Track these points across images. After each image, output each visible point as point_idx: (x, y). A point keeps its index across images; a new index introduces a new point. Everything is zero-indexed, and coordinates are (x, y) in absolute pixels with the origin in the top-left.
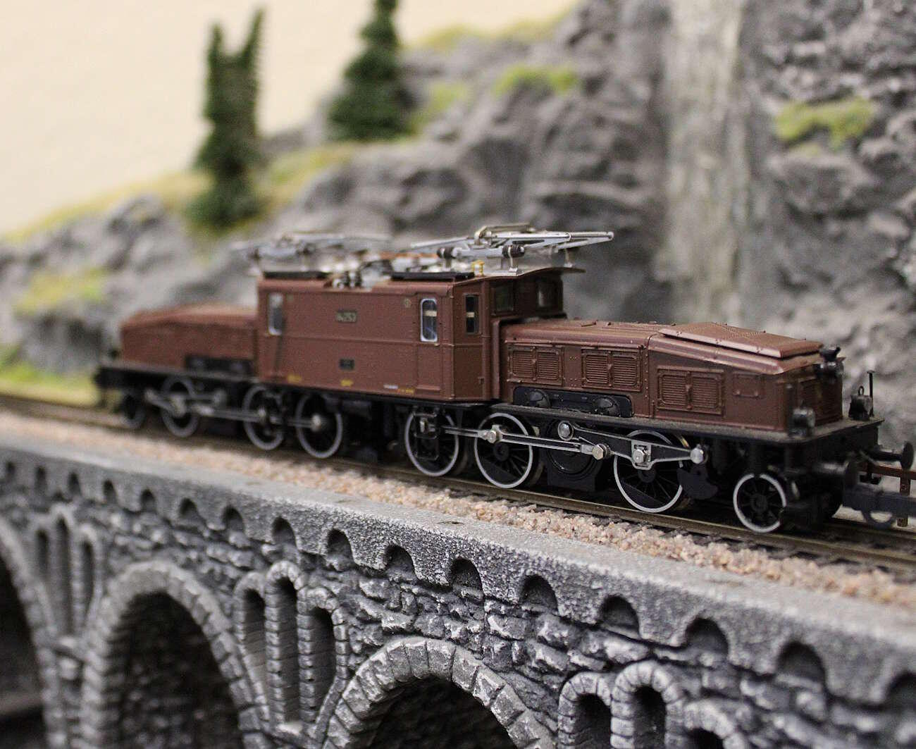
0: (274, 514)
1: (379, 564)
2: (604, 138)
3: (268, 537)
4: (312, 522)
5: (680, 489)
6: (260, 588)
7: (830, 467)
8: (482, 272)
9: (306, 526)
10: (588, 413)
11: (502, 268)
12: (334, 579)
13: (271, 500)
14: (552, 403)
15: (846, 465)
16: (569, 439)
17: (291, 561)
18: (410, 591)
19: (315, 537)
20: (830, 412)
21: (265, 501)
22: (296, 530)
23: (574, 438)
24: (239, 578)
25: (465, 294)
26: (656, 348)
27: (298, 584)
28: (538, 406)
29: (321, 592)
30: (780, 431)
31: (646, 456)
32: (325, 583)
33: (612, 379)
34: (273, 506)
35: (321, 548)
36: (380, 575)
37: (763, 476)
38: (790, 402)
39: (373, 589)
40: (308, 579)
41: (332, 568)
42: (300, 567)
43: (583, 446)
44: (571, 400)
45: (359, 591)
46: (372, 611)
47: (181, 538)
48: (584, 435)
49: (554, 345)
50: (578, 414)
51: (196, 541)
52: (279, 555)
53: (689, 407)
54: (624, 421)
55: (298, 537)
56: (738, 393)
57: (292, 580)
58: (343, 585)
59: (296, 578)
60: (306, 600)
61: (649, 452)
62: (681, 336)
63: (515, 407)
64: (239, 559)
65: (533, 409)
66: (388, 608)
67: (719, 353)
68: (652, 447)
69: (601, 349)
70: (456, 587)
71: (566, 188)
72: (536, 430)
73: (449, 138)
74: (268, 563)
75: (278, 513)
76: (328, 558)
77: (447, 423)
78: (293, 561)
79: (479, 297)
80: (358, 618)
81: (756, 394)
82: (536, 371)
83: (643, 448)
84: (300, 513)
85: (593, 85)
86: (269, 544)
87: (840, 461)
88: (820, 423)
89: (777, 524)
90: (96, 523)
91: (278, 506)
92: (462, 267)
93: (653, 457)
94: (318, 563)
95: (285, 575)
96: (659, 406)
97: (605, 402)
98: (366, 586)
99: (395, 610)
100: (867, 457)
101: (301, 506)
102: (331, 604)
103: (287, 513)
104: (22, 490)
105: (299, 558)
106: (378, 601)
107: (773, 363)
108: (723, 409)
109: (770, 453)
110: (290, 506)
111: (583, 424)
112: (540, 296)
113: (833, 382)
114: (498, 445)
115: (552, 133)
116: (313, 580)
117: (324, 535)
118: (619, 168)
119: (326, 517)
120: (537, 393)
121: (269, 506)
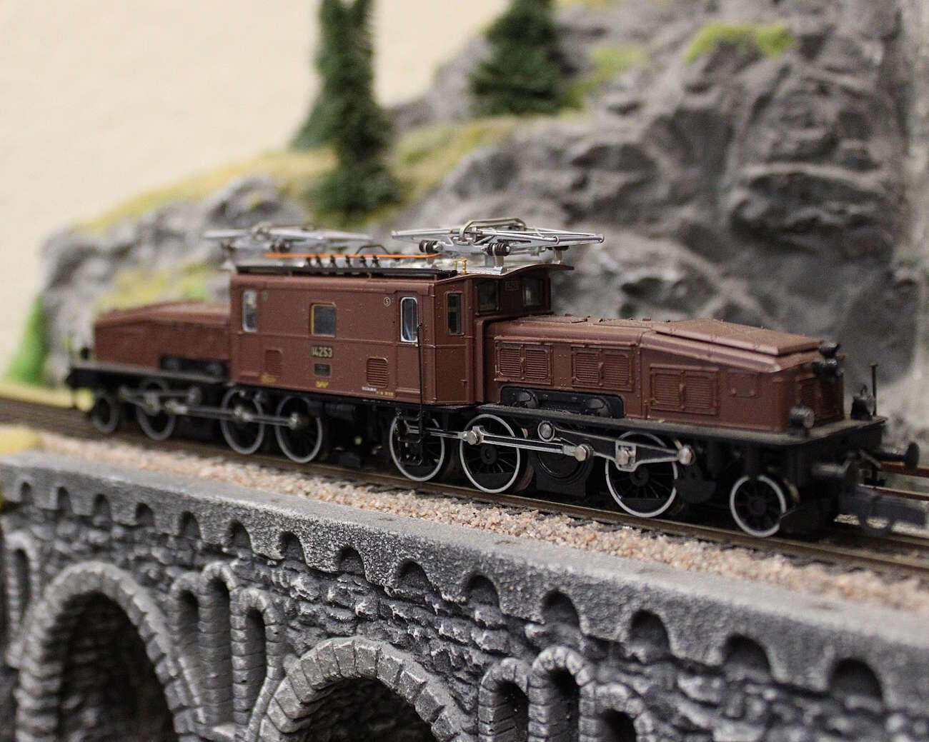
0: (546, 586)
1: (713, 658)
2: (829, 109)
3: (536, 615)
4: (608, 600)
5: (674, 492)
6: (522, 680)
7: (830, 469)
8: (465, 269)
9: (597, 604)
10: (578, 413)
11: (486, 266)
12: (637, 674)
13: (542, 567)
14: (541, 404)
15: (847, 465)
16: (550, 440)
17: (570, 646)
18: (760, 696)
19: (612, 618)
20: (831, 411)
21: (533, 568)
22: (582, 608)
23: (555, 439)
24: (487, 665)
25: (448, 292)
26: (649, 346)
27: (583, 677)
28: (526, 407)
29: (619, 690)
30: (778, 433)
31: (630, 459)
32: (624, 679)
33: (603, 378)
34: (545, 574)
35: (620, 632)
36: (711, 672)
37: (762, 478)
38: (788, 403)
39: (702, 689)
40: (596, 670)
41: (634, 659)
42: (583, 655)
43: (565, 447)
44: (559, 400)
45: (676, 689)
46: (698, 718)
47: (397, 609)
48: (566, 435)
49: (543, 343)
50: (566, 414)
51: (418, 614)
52: (551, 638)
53: (683, 407)
54: (615, 422)
55: (583, 618)
56: (734, 391)
57: (572, 672)
58: (652, 683)
59: (579, 670)
60: (595, 700)
61: (633, 453)
62: (674, 333)
63: (503, 408)
64: (488, 640)
65: (521, 410)
66: (724, 716)
67: (714, 350)
68: (637, 448)
69: (591, 346)
70: (838, 694)
71: (783, 168)
72: (525, 431)
73: (627, 110)
74: (533, 648)
75: (550, 584)
76: (631, 645)
77: (434, 426)
78: (574, 647)
79: (462, 296)
80: (675, 727)
81: (752, 393)
82: (524, 369)
83: (627, 449)
84: (589, 586)
85: (811, 46)
86: (537, 623)
87: (840, 462)
88: (819, 423)
89: (775, 529)
90: (267, 585)
91: (553, 576)
92: (446, 264)
93: (638, 457)
94: (611, 651)
95: (561, 664)
96: (652, 406)
97: (596, 403)
98: (690, 685)
99: (734, 719)
100: (869, 458)
101: (590, 577)
102: (634, 706)
103: (569, 585)
104: (162, 539)
105: (583, 645)
106: (707, 705)
107: (770, 361)
108: (718, 408)
109: (770, 456)
110: (573, 576)
111: (564, 424)
112: (528, 294)
113: (833, 380)
114: (479, 446)
115: (763, 102)
116: (604, 673)
117: (626, 617)
118: (849, 145)
119: (630, 593)
120: (526, 394)
121: (540, 576)
